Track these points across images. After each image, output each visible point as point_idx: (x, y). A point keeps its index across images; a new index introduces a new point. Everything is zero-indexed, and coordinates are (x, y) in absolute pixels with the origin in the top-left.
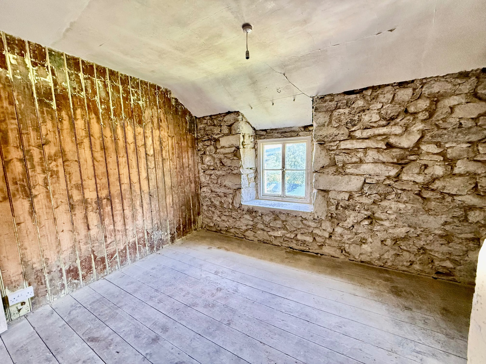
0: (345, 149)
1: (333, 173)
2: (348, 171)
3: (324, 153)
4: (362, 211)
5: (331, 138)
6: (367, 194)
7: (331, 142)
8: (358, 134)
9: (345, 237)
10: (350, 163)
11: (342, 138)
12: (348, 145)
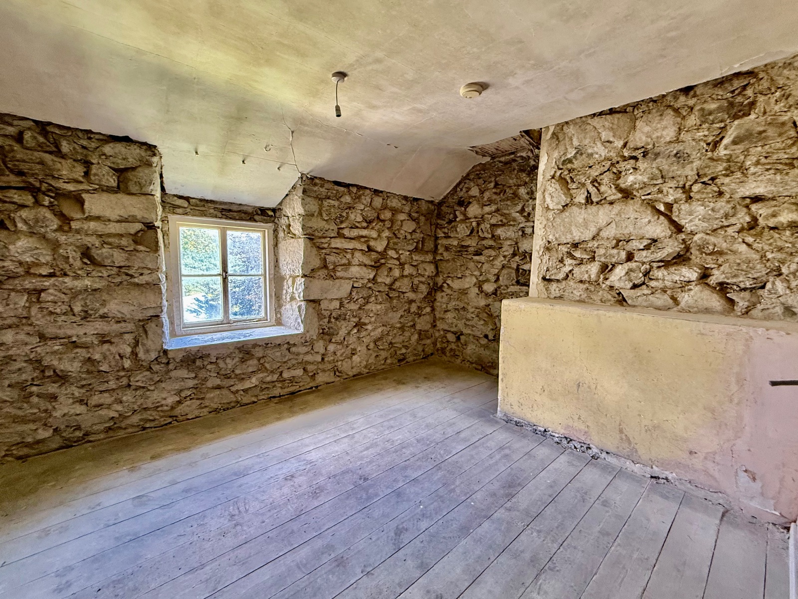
0: (335, 248)
1: (324, 278)
2: (338, 274)
3: (314, 251)
4: (352, 319)
5: (322, 232)
6: (355, 300)
7: (320, 238)
8: (346, 232)
9: (339, 354)
10: (339, 265)
11: (332, 235)
12: (338, 243)
